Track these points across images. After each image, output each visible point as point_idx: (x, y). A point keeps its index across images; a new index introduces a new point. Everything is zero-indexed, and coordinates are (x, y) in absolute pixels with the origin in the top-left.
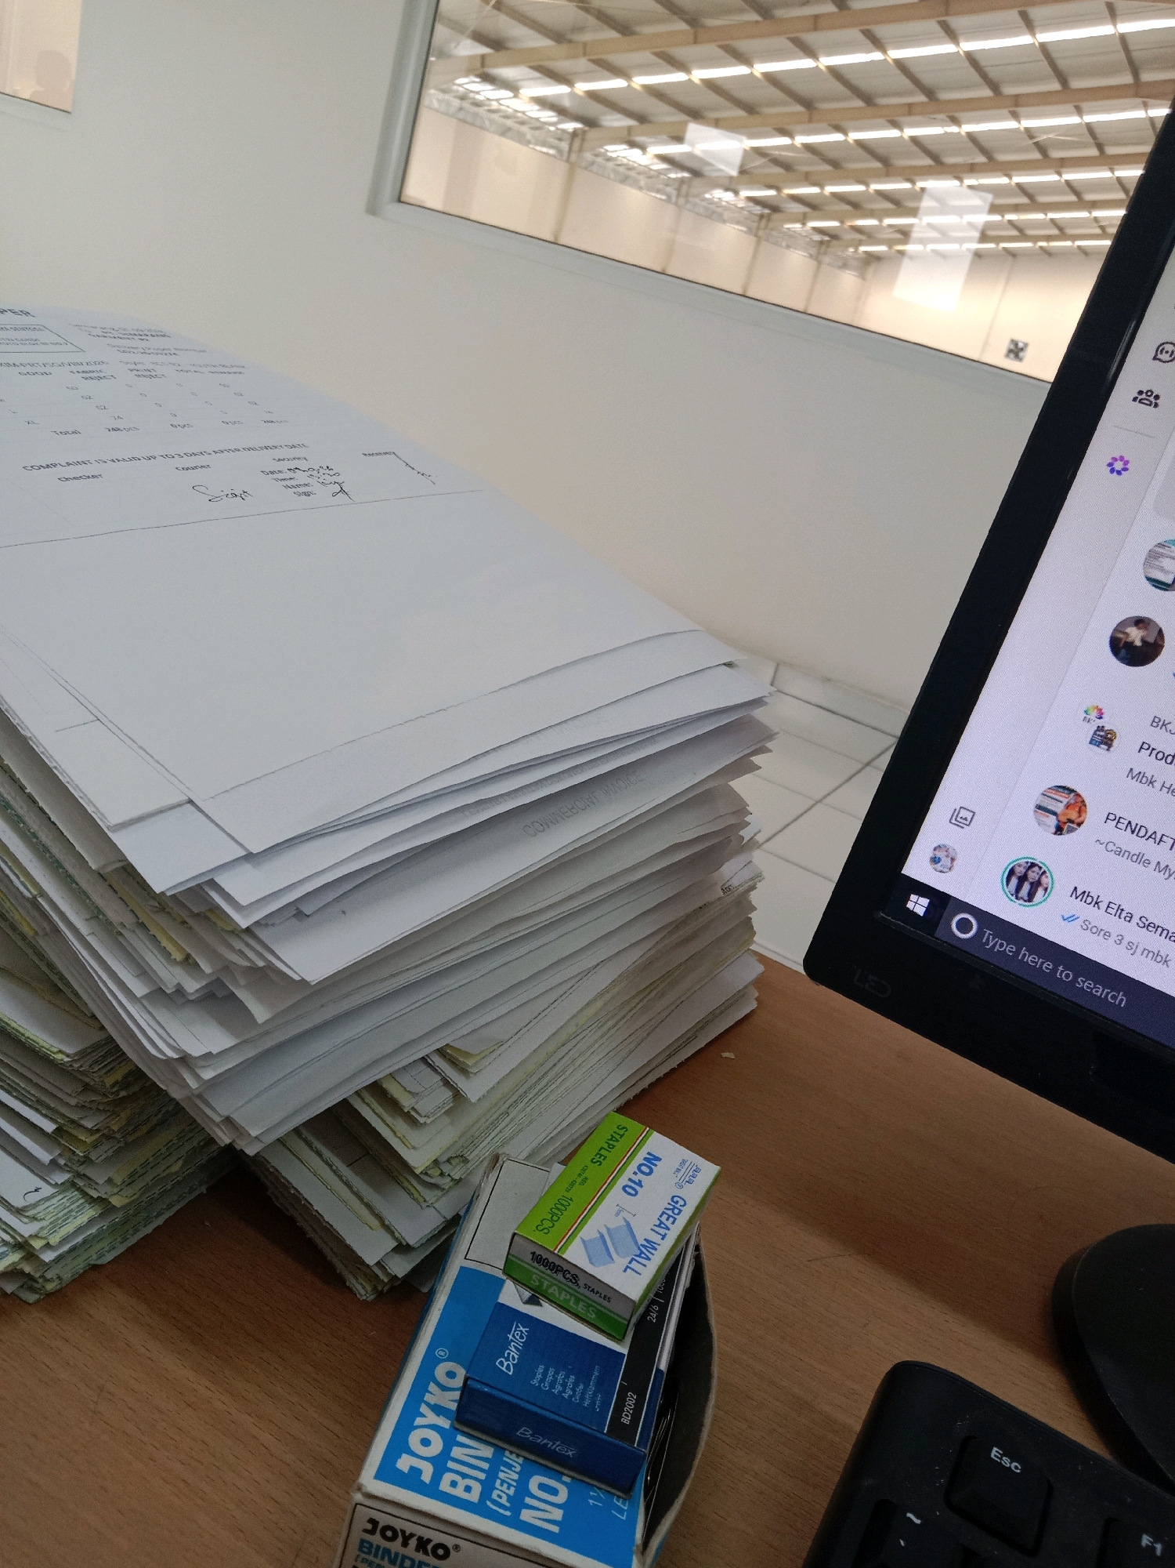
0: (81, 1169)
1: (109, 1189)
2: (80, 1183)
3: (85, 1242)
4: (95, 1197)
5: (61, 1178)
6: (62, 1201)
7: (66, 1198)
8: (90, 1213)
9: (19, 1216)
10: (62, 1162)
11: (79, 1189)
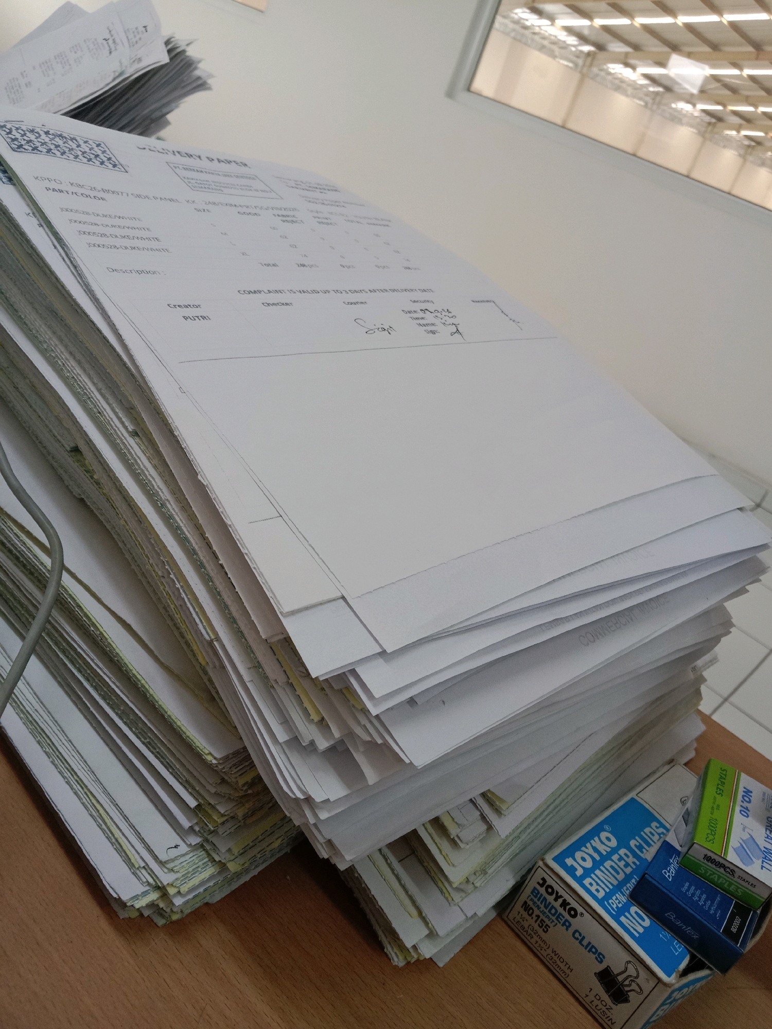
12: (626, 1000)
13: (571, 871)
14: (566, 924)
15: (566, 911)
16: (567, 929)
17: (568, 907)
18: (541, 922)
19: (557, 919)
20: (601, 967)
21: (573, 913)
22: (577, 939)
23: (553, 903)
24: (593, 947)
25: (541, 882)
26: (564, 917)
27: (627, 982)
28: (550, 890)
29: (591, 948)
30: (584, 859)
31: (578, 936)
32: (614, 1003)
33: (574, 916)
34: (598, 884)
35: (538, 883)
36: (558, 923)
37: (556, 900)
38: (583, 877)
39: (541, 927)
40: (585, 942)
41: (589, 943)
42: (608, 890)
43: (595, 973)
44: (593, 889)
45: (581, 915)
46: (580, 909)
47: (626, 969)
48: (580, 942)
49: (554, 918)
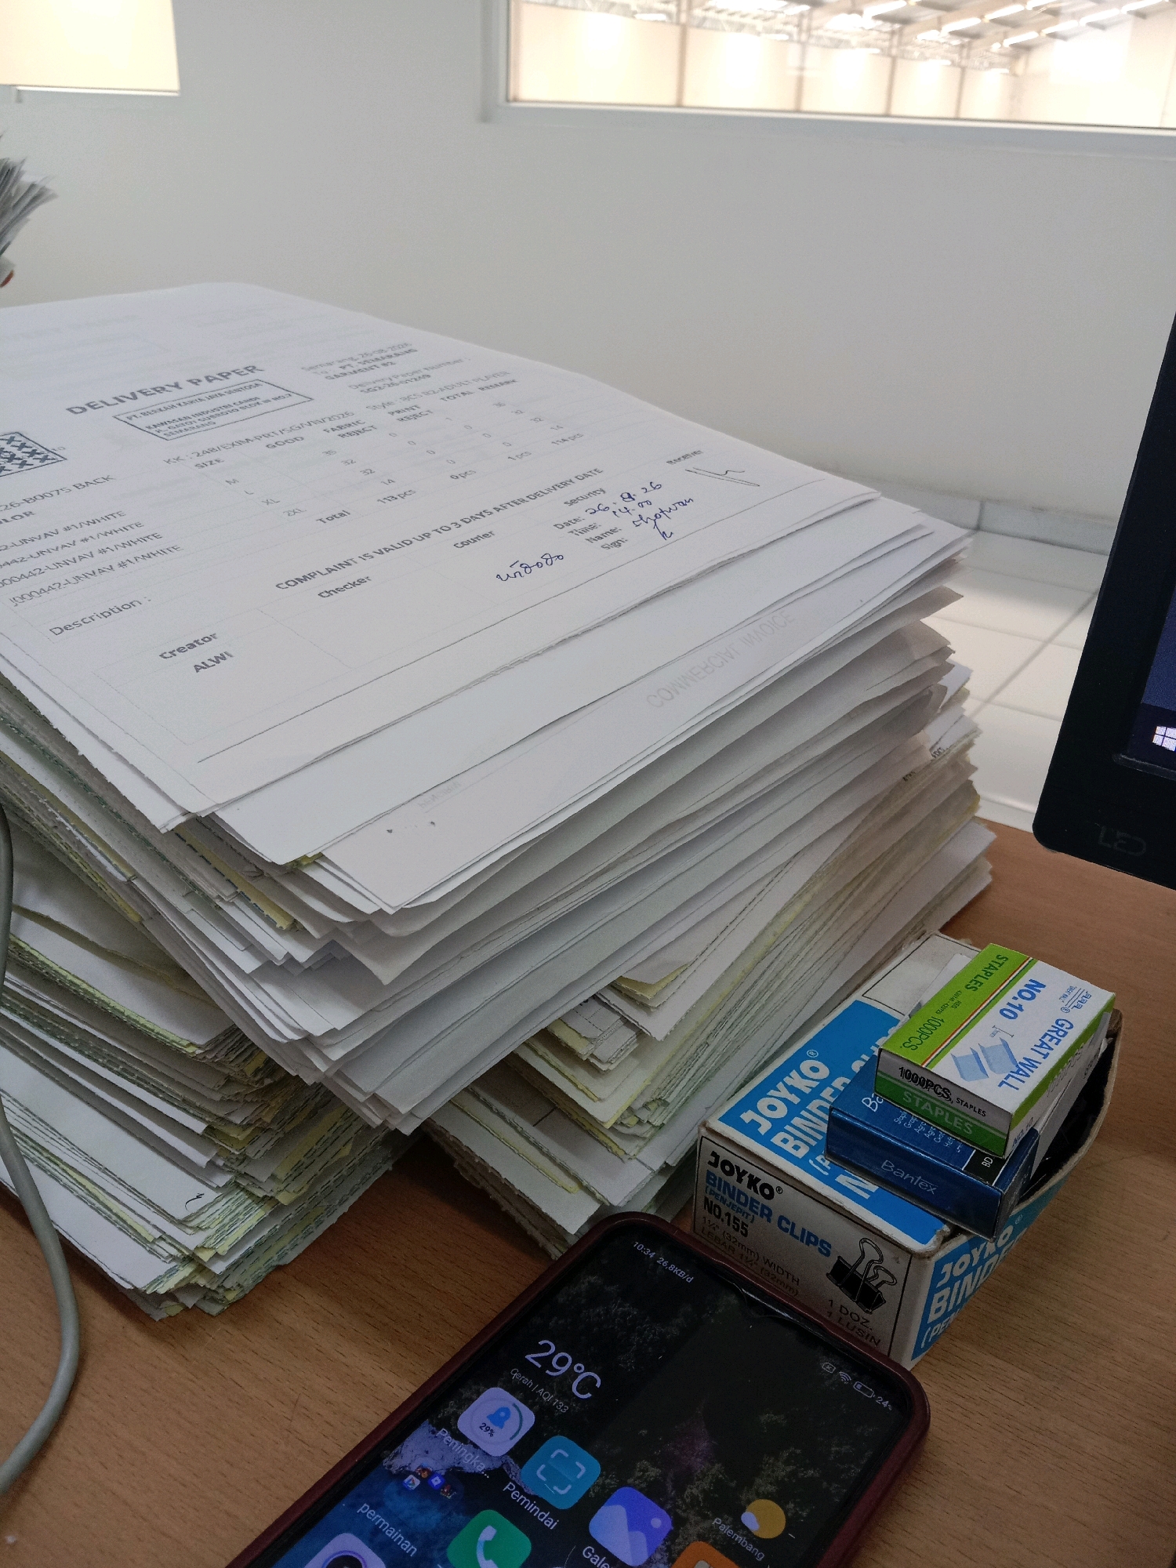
0: (242, 1169)
1: (274, 1186)
2: (243, 1183)
3: (259, 1245)
4: (261, 1196)
5: (222, 1180)
6: (227, 1205)
7: (232, 1201)
8: (258, 1214)
9: (182, 1227)
10: (220, 1162)
11: (243, 1189)
12: (880, 1301)
13: (751, 1130)
14: (767, 1213)
15: (757, 1193)
16: (769, 1220)
17: (758, 1185)
18: (734, 1222)
19: (751, 1209)
20: (832, 1261)
21: (769, 1192)
22: (786, 1230)
23: (738, 1186)
24: (810, 1234)
25: (713, 1159)
26: (758, 1203)
27: (871, 1274)
28: (727, 1168)
29: (809, 1238)
30: (772, 1108)
31: (785, 1224)
32: (867, 1312)
33: (770, 1197)
34: (796, 1138)
35: (710, 1163)
36: (755, 1216)
37: (740, 1180)
38: (772, 1133)
39: (737, 1230)
40: (798, 1232)
41: (803, 1230)
42: (814, 1143)
43: (827, 1275)
44: (788, 1147)
45: (779, 1190)
46: (774, 1183)
47: (863, 1253)
48: (792, 1233)
49: (747, 1209)
